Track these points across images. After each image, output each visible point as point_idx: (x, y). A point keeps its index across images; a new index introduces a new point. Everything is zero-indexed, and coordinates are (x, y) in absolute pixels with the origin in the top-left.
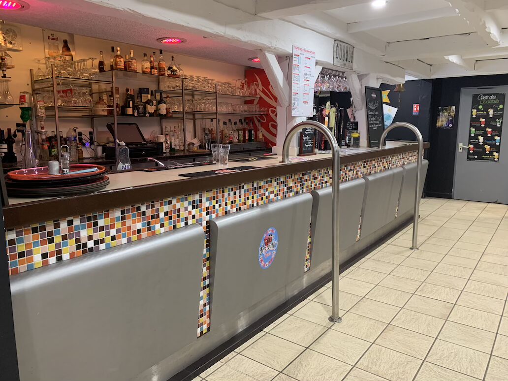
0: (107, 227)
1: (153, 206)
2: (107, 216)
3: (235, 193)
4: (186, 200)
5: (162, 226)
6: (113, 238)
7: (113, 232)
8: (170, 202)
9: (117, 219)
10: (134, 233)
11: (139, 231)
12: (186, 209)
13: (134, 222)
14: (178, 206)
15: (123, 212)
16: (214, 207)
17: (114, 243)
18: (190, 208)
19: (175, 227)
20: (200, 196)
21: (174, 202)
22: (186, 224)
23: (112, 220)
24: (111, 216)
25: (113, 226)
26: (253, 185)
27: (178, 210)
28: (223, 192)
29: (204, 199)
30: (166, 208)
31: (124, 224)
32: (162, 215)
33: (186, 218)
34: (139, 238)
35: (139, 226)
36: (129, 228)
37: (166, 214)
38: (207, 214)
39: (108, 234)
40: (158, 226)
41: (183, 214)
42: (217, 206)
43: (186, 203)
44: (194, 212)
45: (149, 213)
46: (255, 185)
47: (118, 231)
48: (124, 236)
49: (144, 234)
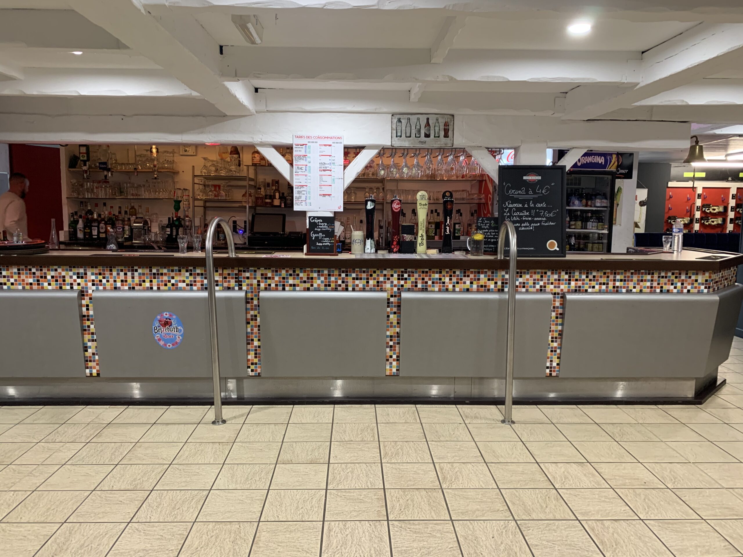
0: (8, 277)
1: (41, 270)
2: (8, 270)
3: (126, 274)
4: (71, 271)
5: (49, 284)
6: (12, 284)
7: (12, 280)
8: (56, 270)
9: (15, 273)
10: (27, 284)
11: (31, 284)
12: (71, 277)
13: (27, 277)
14: (63, 274)
15: (19, 270)
16: (101, 281)
17: (12, 287)
18: (75, 277)
19: (61, 288)
20: (85, 270)
21: (59, 270)
22: (72, 288)
23: (11, 273)
24: (10, 271)
25: (12, 277)
26: (151, 271)
27: (64, 277)
28: (111, 271)
29: (89, 273)
30: (53, 273)
31: (19, 277)
32: (49, 277)
33: (72, 284)
34: (31, 288)
35: (31, 280)
36: (23, 280)
37: (53, 277)
38: (93, 285)
39: (9, 281)
40: (46, 284)
41: (68, 280)
42: (104, 281)
43: (71, 273)
44: (79, 281)
45: (38, 273)
46: (154, 271)
47: (16, 280)
48: (20, 284)
49: (35, 287)
